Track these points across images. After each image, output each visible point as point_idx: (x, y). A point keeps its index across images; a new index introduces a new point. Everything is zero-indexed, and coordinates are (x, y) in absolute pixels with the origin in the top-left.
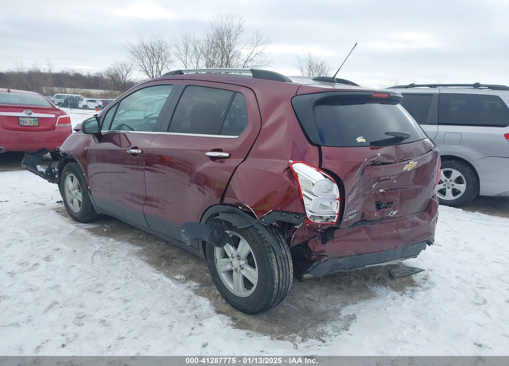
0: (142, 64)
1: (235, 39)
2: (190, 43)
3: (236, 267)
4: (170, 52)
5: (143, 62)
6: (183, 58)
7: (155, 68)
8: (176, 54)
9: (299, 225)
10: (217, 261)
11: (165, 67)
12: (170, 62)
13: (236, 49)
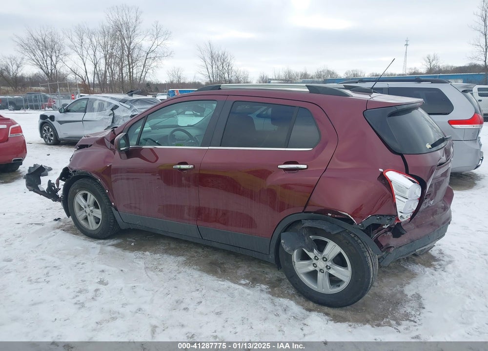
0: (33, 57)
1: (134, 30)
2: (84, 34)
3: (321, 268)
4: (64, 44)
5: (34, 55)
6: (79, 50)
7: (49, 62)
8: (70, 46)
9: (387, 225)
10: (295, 265)
11: (60, 61)
12: (65, 55)
13: (137, 41)
